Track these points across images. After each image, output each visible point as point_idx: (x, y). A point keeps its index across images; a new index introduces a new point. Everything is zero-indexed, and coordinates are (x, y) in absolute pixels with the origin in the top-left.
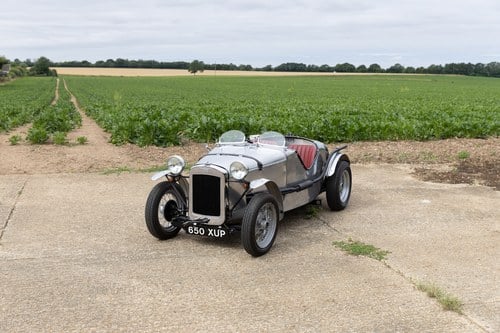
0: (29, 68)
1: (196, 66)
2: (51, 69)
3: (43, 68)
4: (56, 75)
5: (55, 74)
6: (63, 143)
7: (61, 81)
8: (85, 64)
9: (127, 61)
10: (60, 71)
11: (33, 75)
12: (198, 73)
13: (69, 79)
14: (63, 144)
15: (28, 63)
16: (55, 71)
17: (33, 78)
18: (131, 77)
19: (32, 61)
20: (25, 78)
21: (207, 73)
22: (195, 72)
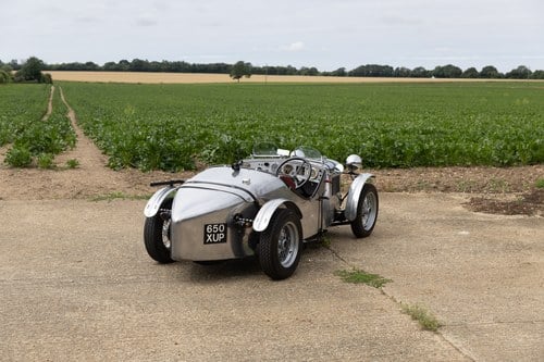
0: (14, 72)
1: (241, 69)
2: (44, 73)
3: (34, 71)
4: (51, 82)
5: (48, 80)
6: (49, 166)
7: (57, 90)
8: (90, 67)
9: (147, 63)
10: (55, 76)
11: (20, 81)
12: (244, 79)
13: (67, 86)
14: (49, 168)
15: (14, 65)
16: (49, 76)
17: (19, 85)
18: (152, 84)
19: (19, 63)
20: (8, 86)
21: (255, 78)
22: (239, 77)
